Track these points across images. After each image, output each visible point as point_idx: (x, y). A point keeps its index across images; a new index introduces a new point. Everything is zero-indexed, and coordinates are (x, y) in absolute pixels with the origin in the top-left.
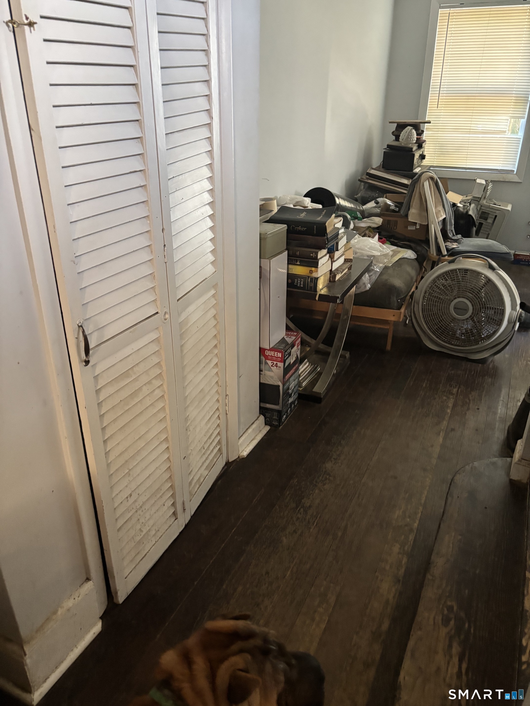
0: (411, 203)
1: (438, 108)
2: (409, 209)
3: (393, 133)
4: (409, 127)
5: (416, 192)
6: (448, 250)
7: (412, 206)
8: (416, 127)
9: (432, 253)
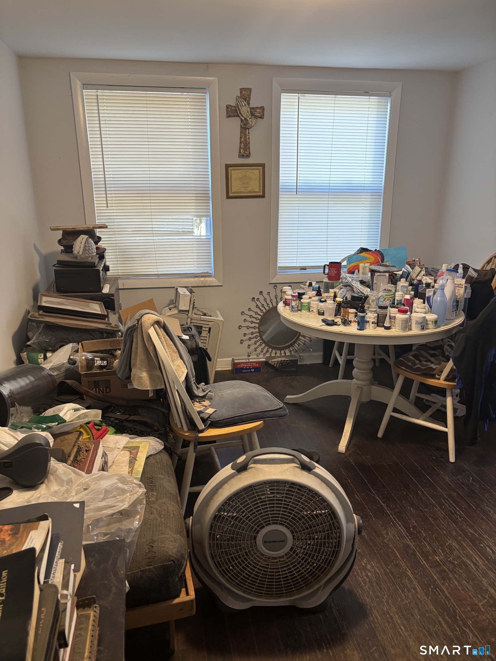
0: (132, 361)
1: (108, 207)
2: (130, 370)
3: (60, 241)
4: (82, 236)
5: (137, 344)
6: (204, 420)
7: (135, 365)
8: (90, 233)
9: (179, 426)
